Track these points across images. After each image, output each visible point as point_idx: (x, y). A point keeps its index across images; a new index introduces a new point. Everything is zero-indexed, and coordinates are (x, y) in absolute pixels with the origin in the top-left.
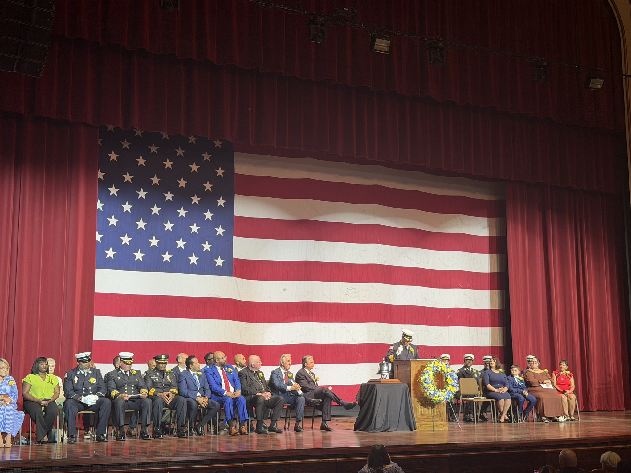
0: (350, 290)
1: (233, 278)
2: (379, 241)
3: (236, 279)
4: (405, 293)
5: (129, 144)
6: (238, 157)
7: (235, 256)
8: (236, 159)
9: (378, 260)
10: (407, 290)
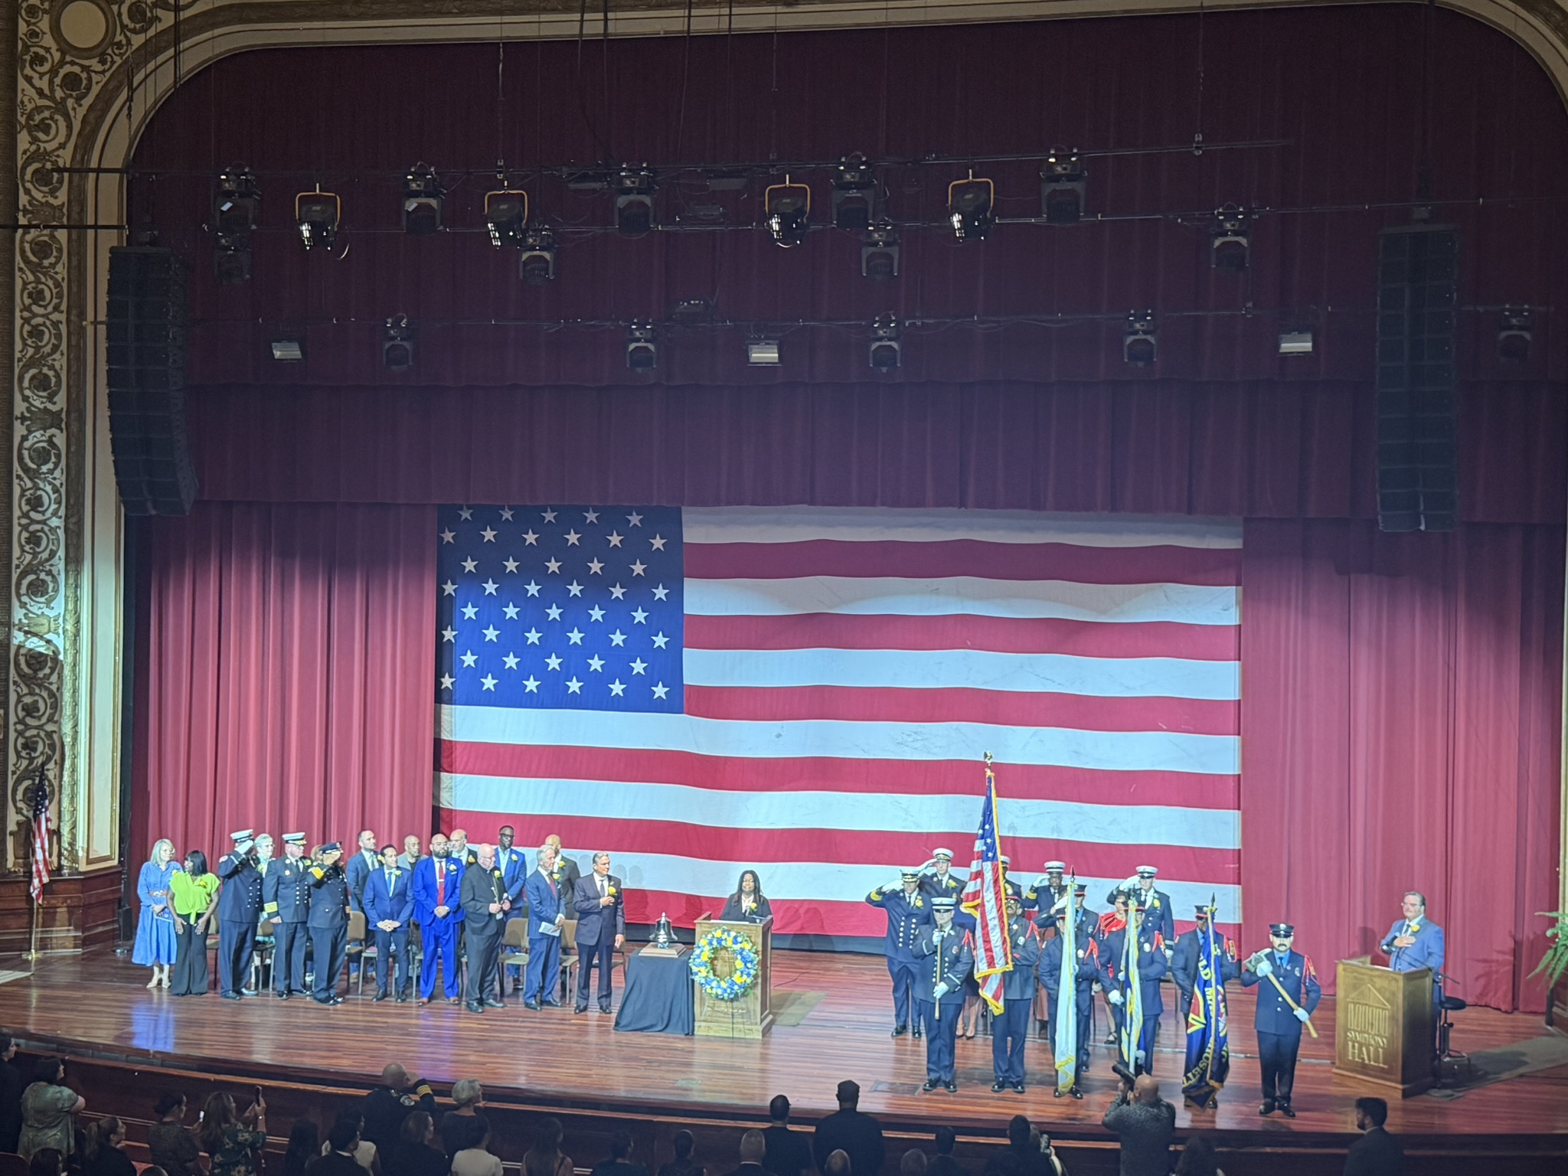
0: (908, 735)
1: (685, 717)
2: (971, 644)
3: (691, 718)
5: (511, 513)
6: (688, 515)
7: (688, 680)
8: (684, 518)
10: (1033, 734)
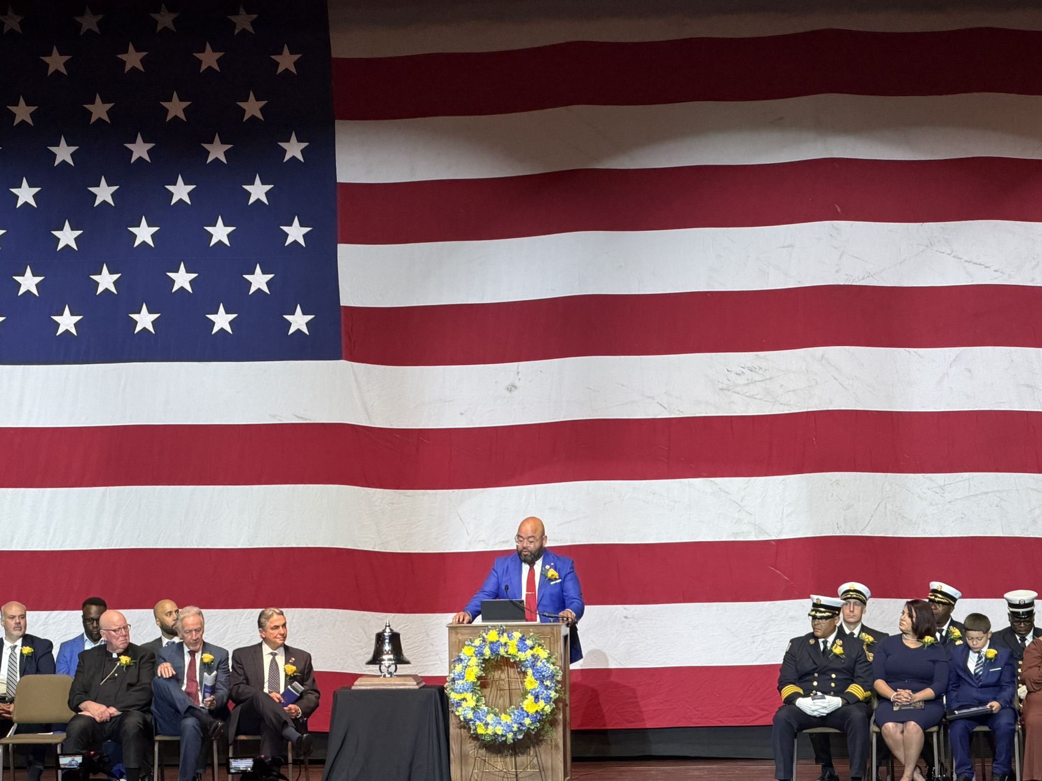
0: (739, 374)
1: (343, 365)
2: (839, 211)
3: (352, 366)
4: (947, 374)
5: (19, 19)
7: (348, 298)
9: (837, 272)
10: (955, 360)
